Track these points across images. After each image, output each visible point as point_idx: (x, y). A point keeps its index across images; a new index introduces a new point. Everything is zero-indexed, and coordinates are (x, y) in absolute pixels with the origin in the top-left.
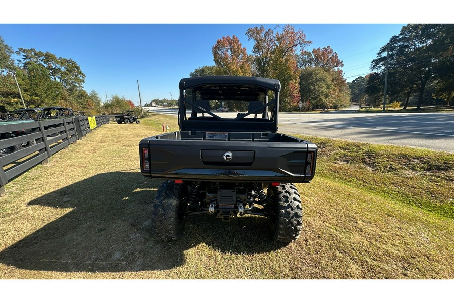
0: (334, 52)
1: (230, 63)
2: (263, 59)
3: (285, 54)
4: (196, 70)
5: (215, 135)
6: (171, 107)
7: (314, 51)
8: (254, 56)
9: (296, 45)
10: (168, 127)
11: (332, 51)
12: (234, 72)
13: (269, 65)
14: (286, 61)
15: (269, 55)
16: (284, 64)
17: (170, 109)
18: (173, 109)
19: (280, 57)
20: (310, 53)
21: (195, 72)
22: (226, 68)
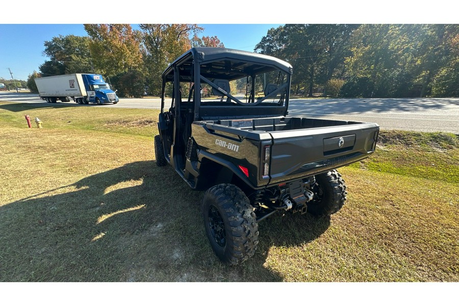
0: (221, 42)
1: (110, 36)
2: (154, 38)
3: (179, 36)
4: (56, 39)
5: (241, 124)
6: (16, 91)
7: (203, 38)
8: (143, 33)
9: (189, 29)
10: (38, 120)
11: (219, 41)
12: (118, 49)
13: (162, 46)
14: (182, 44)
15: (161, 35)
16: (179, 47)
17: (14, 93)
18: (18, 93)
19: (174, 39)
20: (200, 40)
21: (54, 41)
22: (106, 43)
